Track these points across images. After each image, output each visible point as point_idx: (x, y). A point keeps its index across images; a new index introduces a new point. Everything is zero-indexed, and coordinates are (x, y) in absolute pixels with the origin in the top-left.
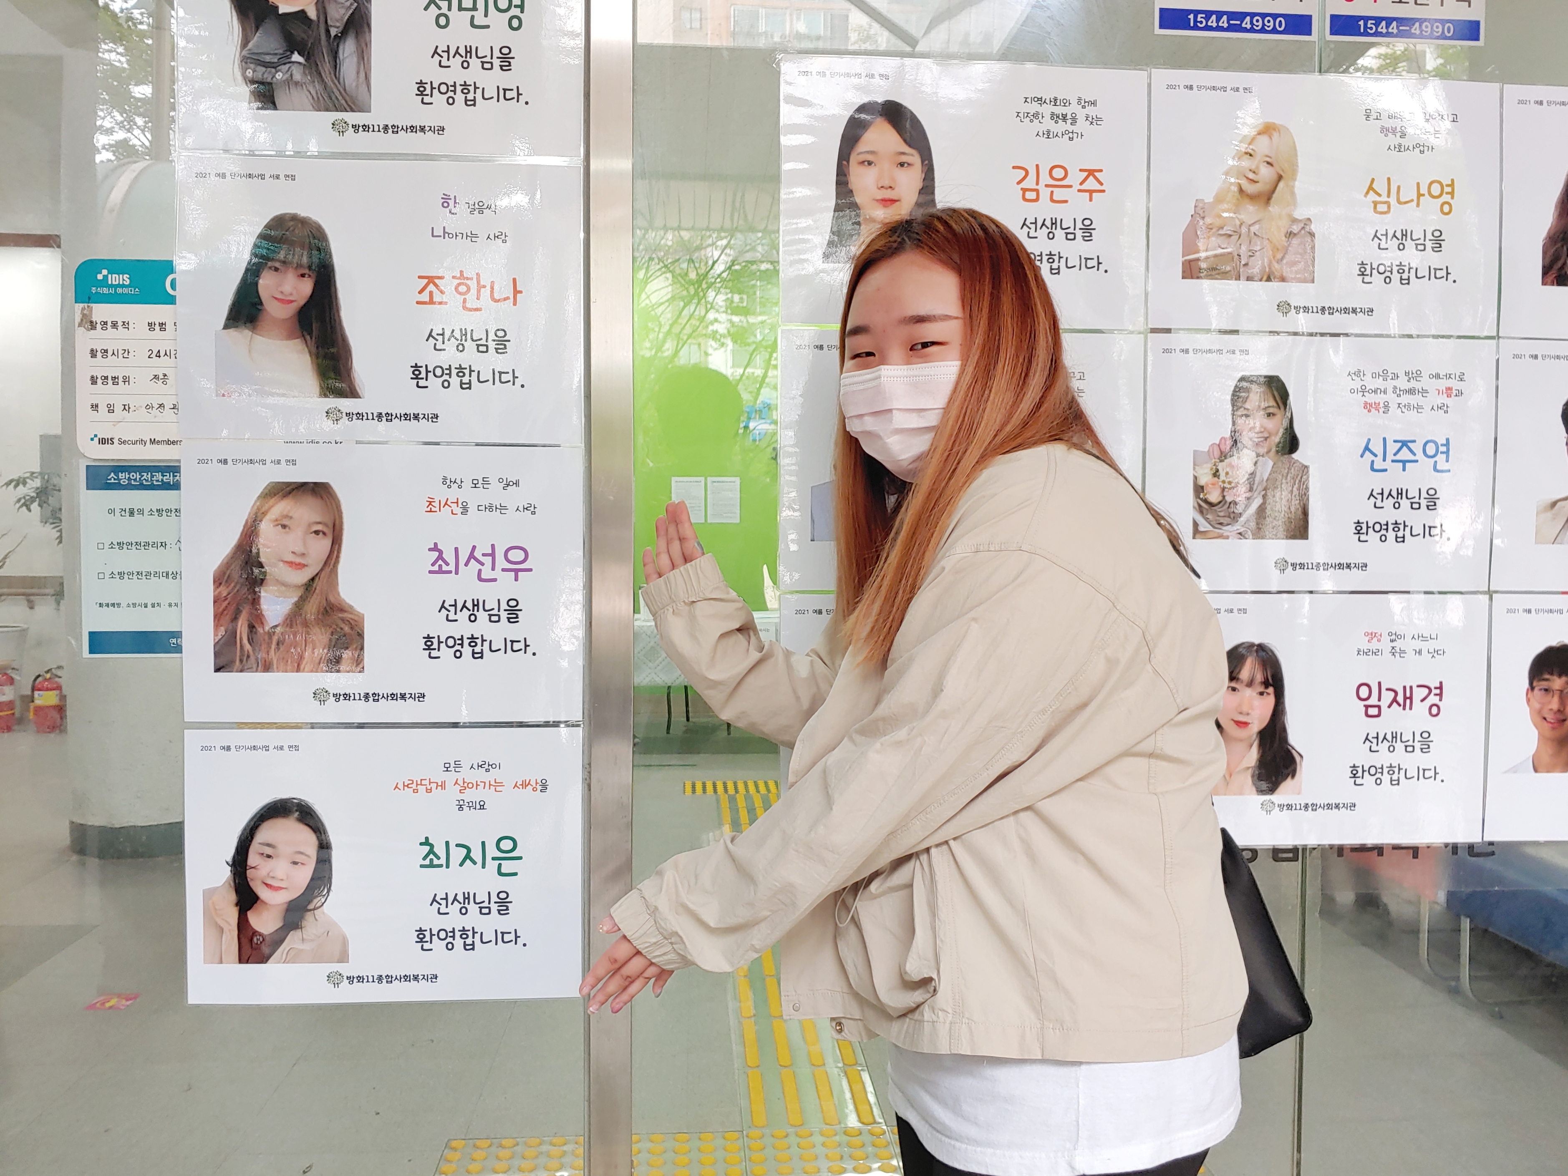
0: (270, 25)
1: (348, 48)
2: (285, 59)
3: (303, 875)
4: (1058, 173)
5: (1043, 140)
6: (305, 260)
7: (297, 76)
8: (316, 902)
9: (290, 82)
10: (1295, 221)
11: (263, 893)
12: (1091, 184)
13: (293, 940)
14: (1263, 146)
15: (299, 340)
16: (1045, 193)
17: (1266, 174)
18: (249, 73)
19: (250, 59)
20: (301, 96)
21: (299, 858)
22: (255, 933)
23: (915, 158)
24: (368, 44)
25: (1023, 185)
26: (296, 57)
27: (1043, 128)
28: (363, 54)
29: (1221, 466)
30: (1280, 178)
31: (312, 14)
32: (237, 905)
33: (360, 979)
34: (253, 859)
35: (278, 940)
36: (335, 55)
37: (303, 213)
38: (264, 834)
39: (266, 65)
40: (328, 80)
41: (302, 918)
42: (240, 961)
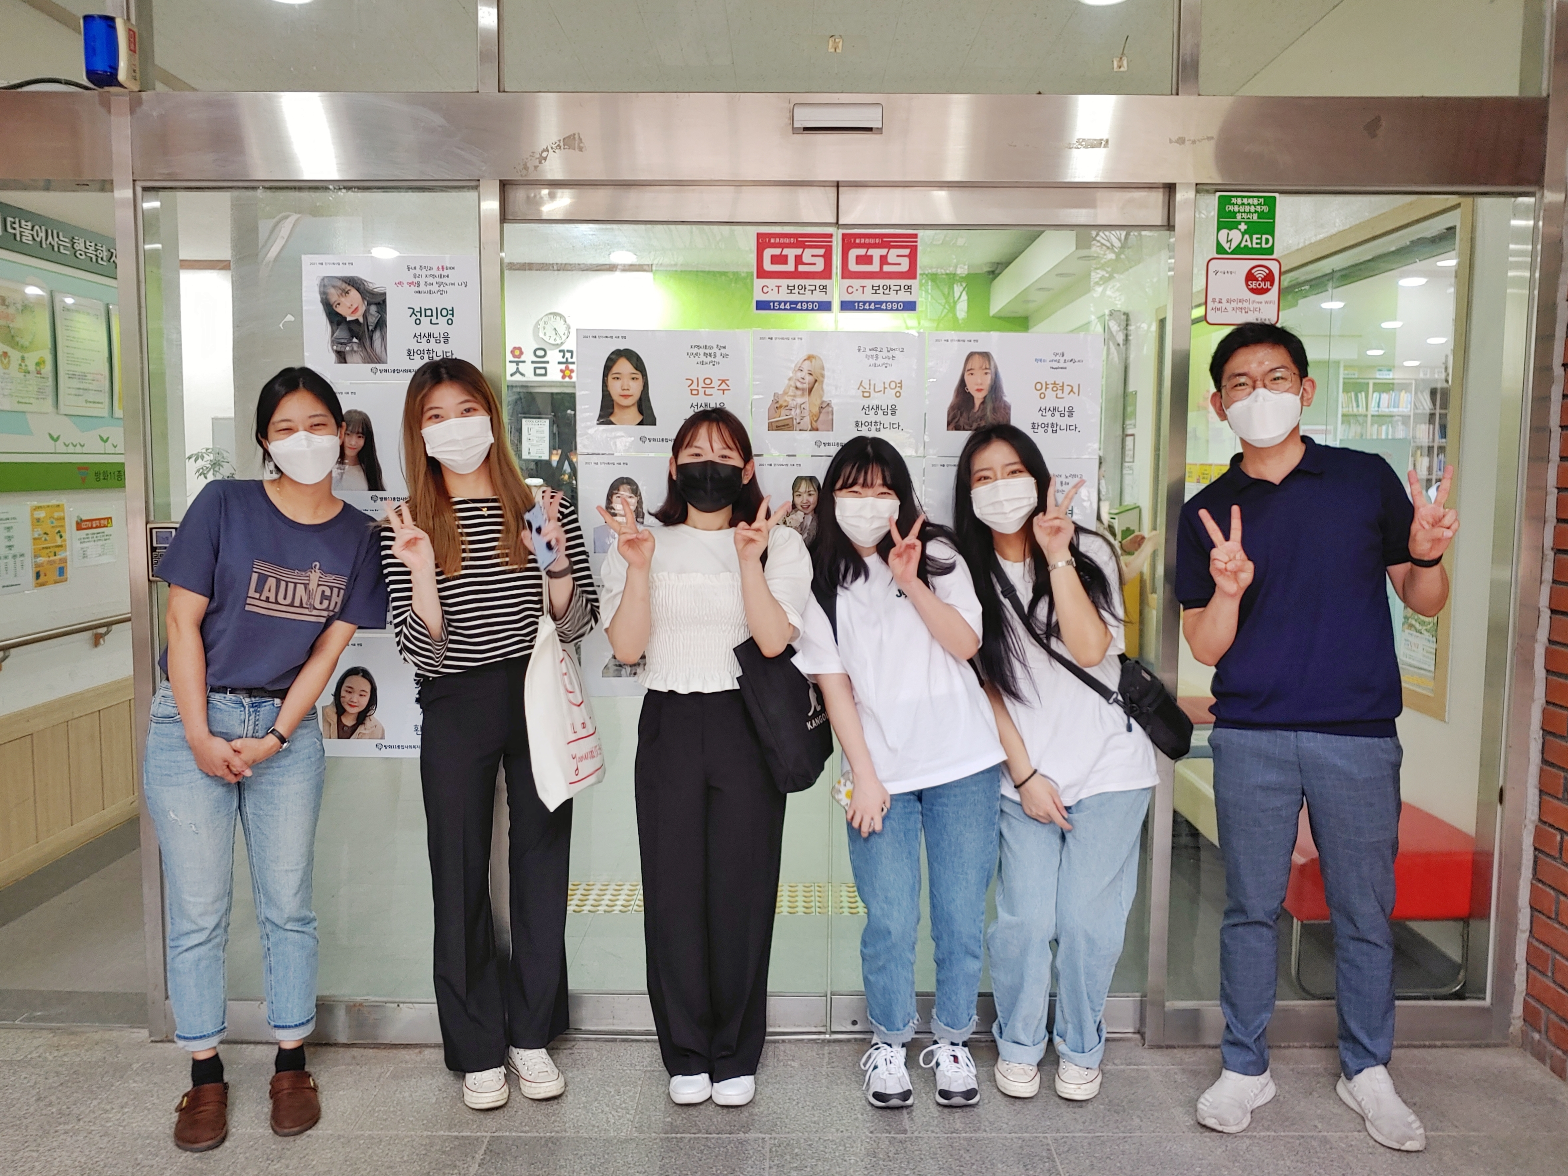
0: (343, 326)
1: (377, 335)
2: (350, 342)
3: (365, 701)
4: (708, 381)
5: (700, 366)
6: (360, 430)
7: (355, 348)
8: (371, 712)
9: (352, 350)
10: (823, 402)
11: (348, 708)
12: (724, 386)
13: (360, 729)
14: (807, 366)
15: (359, 466)
16: (701, 391)
17: (809, 379)
18: (335, 347)
19: (334, 341)
20: (357, 357)
21: (363, 693)
22: (345, 725)
23: (639, 376)
24: (386, 333)
25: (692, 387)
26: (355, 340)
27: (700, 360)
28: (383, 338)
29: (787, 519)
30: (816, 381)
31: (361, 320)
32: (337, 713)
33: (390, 747)
34: (343, 693)
35: (354, 729)
36: (371, 338)
37: (359, 409)
38: (349, 682)
39: (341, 344)
40: (369, 350)
41: (364, 719)
42: (339, 738)
